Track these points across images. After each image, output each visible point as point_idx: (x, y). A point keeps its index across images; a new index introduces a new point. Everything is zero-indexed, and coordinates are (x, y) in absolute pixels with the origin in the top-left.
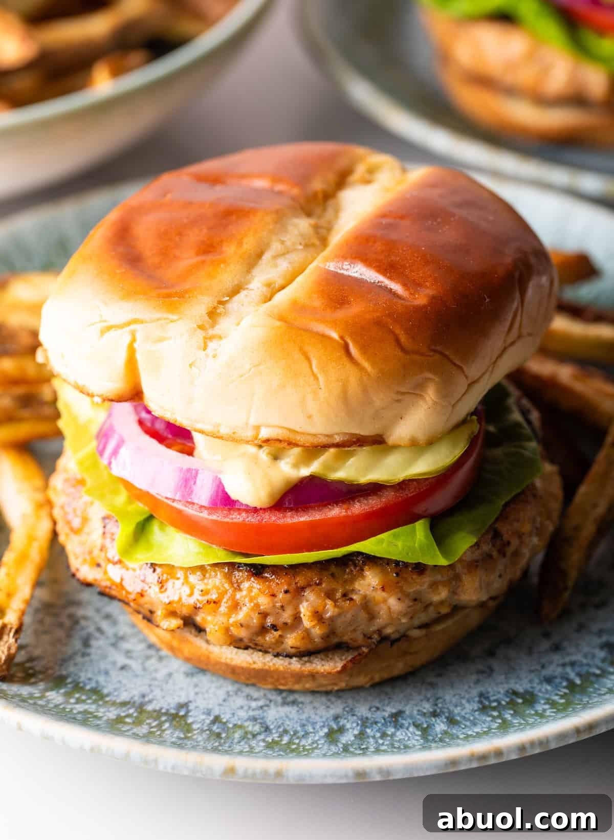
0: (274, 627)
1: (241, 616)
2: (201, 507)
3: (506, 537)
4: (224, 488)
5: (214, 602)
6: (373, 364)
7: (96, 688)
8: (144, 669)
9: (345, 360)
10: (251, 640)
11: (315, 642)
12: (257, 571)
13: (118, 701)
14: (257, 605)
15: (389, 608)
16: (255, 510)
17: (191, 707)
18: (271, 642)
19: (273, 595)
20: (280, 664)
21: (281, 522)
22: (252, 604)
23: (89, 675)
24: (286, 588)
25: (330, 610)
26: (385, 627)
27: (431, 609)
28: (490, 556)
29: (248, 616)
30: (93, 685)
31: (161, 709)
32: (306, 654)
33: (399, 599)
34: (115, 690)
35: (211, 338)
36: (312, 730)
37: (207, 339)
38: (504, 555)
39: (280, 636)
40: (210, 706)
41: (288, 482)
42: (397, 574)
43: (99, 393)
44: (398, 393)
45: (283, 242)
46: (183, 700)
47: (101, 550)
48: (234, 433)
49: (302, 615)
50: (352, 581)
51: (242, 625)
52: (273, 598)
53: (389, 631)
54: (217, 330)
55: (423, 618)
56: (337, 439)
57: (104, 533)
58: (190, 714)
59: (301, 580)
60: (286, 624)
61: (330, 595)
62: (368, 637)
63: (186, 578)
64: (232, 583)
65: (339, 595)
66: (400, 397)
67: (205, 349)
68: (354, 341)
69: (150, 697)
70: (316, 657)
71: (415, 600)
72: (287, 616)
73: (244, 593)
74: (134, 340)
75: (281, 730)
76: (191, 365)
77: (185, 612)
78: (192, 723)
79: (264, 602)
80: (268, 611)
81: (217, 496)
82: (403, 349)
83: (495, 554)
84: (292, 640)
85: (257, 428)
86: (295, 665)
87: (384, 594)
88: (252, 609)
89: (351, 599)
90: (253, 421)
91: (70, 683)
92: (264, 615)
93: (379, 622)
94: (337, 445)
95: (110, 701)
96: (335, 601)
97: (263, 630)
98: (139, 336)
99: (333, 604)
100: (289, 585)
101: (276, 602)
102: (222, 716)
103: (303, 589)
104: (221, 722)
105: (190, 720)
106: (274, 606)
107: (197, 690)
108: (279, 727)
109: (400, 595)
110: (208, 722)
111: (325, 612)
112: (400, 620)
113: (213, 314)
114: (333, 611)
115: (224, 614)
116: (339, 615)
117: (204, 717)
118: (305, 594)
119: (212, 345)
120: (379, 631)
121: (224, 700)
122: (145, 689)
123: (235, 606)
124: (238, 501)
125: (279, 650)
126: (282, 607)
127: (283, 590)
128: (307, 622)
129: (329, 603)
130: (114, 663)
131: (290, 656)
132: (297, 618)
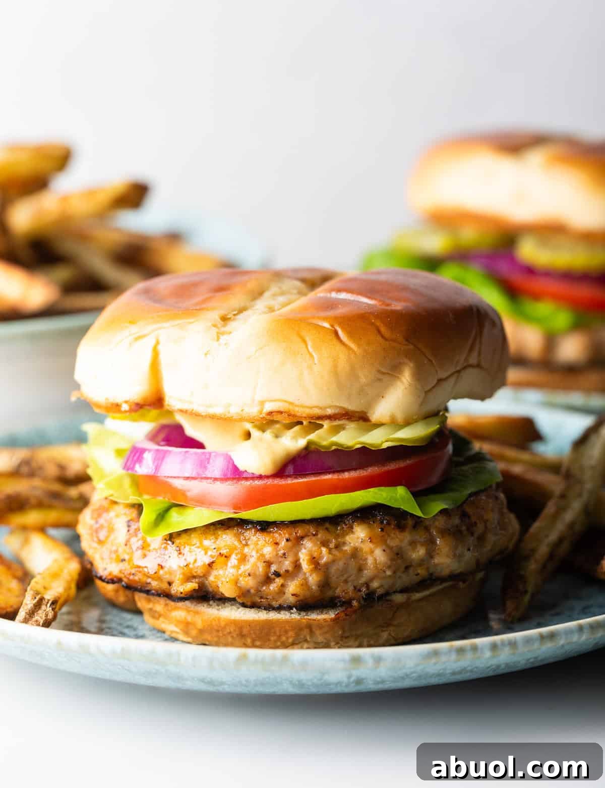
0: (277, 574)
1: (247, 567)
2: (216, 479)
3: (473, 519)
4: (233, 462)
5: (226, 557)
6: (359, 346)
9: (335, 341)
10: (258, 591)
11: (312, 589)
12: (264, 526)
14: (263, 555)
15: (375, 560)
16: (260, 477)
18: (274, 590)
19: (277, 544)
20: (284, 616)
21: (280, 483)
22: (258, 555)
24: (287, 536)
25: (325, 556)
26: (372, 579)
27: (411, 571)
28: (460, 532)
29: (255, 565)
32: (304, 605)
33: (384, 551)
35: (223, 333)
37: (218, 336)
38: (472, 534)
39: (283, 585)
41: (288, 455)
42: (382, 530)
43: (127, 399)
44: (379, 371)
48: (242, 410)
49: (301, 561)
50: (344, 534)
51: (249, 575)
52: (276, 546)
53: (375, 584)
54: (227, 329)
55: (406, 579)
56: (329, 411)
59: (300, 532)
60: (287, 571)
61: (325, 544)
62: (357, 589)
63: (201, 543)
64: (240, 541)
65: (332, 545)
66: (380, 376)
67: (218, 339)
68: (343, 329)
70: (313, 613)
71: (397, 554)
72: (287, 564)
73: (252, 547)
74: (158, 343)
76: (206, 354)
77: (200, 572)
79: (268, 551)
80: (272, 560)
81: (227, 469)
82: (383, 337)
83: (464, 528)
84: (293, 587)
85: (262, 403)
86: (295, 616)
87: (371, 545)
88: (258, 559)
89: (343, 550)
90: (258, 398)
92: (269, 564)
93: (367, 573)
94: (330, 417)
96: (330, 550)
97: (268, 580)
98: (162, 340)
99: (328, 551)
100: (290, 534)
101: (280, 550)
103: (302, 538)
106: (277, 555)
109: (384, 547)
111: (321, 557)
112: (384, 572)
113: (225, 319)
114: (328, 557)
115: (233, 567)
116: (334, 561)
118: (304, 543)
119: (223, 339)
120: (367, 584)
123: (243, 559)
124: (246, 471)
125: (280, 601)
126: (284, 554)
127: (284, 539)
128: (305, 566)
129: (324, 550)
131: (289, 608)
132: (297, 566)
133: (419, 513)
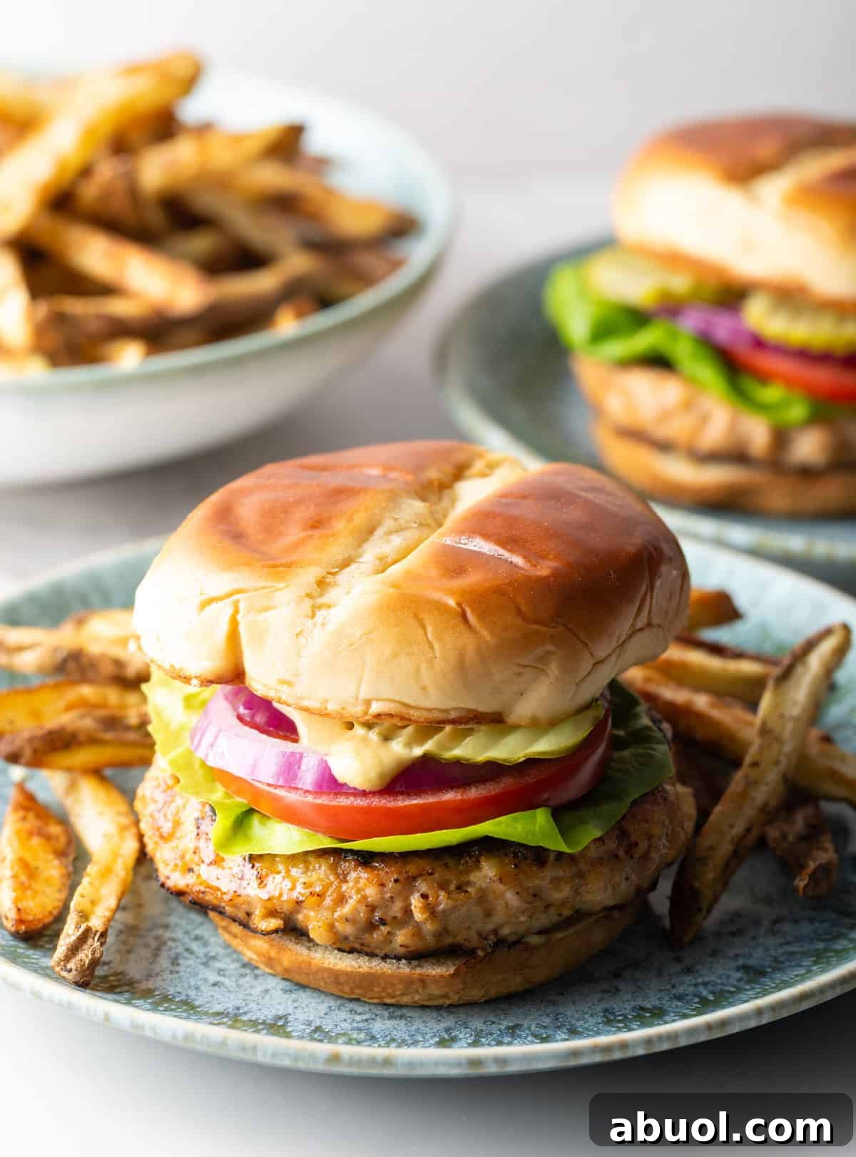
0: (383, 922)
1: (346, 909)
2: (307, 791)
3: (633, 838)
4: (330, 770)
5: (318, 895)
6: (492, 632)
7: (186, 1000)
8: (238, 986)
9: (462, 626)
10: (357, 938)
11: (426, 939)
12: (366, 859)
13: (210, 1012)
14: (365, 897)
15: (507, 903)
16: (364, 794)
17: (290, 1018)
18: (379, 939)
19: (382, 885)
20: (387, 967)
21: (389, 805)
22: (359, 896)
23: (178, 990)
24: (396, 876)
25: (443, 901)
26: (501, 926)
27: (552, 910)
28: (617, 857)
29: (356, 910)
30: (184, 997)
31: (258, 1019)
32: (416, 956)
33: (518, 893)
34: (208, 1003)
35: (320, 607)
36: (421, 1039)
37: (315, 609)
38: (632, 857)
39: (389, 933)
40: (311, 1019)
41: (399, 763)
42: (516, 866)
43: (197, 675)
44: (519, 665)
45: (396, 520)
46: (281, 1013)
47: (195, 853)
48: (343, 709)
49: (413, 907)
50: (468, 872)
51: (347, 920)
52: (381, 888)
53: (506, 931)
54: (325, 599)
55: (543, 920)
56: (453, 715)
57: (198, 834)
58: (289, 1024)
59: (412, 869)
60: (395, 918)
61: (443, 886)
62: (483, 937)
63: (288, 872)
64: (337, 875)
65: (452, 887)
66: (521, 670)
67: (313, 616)
68: (473, 610)
69: (245, 1010)
70: (427, 962)
71: (535, 895)
72: (397, 908)
73: (351, 884)
74: (236, 612)
75: (388, 1038)
76: (297, 635)
77: (286, 908)
78: (292, 1032)
79: (372, 892)
80: (376, 904)
81: (323, 779)
82: (524, 618)
83: (621, 853)
84: (401, 938)
85: (368, 703)
86: (404, 969)
87: (501, 887)
88: (359, 902)
89: (466, 892)
90: (363, 695)
91: (158, 995)
92: (372, 908)
93: (498, 918)
94: (453, 722)
95: (203, 1011)
96: (449, 893)
97: (371, 926)
98: (242, 606)
99: (446, 896)
100: (399, 873)
101: (386, 893)
102: (324, 1027)
103: (414, 878)
104: (323, 1031)
105: (289, 1029)
106: (383, 898)
107: (295, 1005)
108: (386, 1036)
109: (518, 889)
110: (308, 1031)
111: (438, 904)
112: (518, 917)
113: (322, 584)
114: (447, 904)
115: (328, 908)
116: (454, 908)
117: (303, 1027)
118: (417, 884)
119: (321, 614)
120: (495, 931)
121: (326, 1014)
122: (238, 1003)
123: (341, 900)
124: (346, 784)
125: (387, 950)
126: (392, 897)
127: (392, 880)
128: (418, 916)
129: (442, 894)
130: (206, 980)
131: (398, 958)
132: (408, 911)
133: (564, 848)
